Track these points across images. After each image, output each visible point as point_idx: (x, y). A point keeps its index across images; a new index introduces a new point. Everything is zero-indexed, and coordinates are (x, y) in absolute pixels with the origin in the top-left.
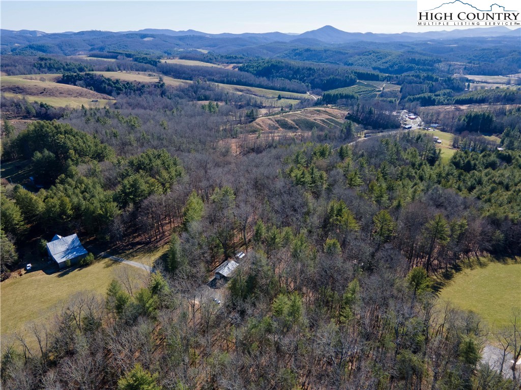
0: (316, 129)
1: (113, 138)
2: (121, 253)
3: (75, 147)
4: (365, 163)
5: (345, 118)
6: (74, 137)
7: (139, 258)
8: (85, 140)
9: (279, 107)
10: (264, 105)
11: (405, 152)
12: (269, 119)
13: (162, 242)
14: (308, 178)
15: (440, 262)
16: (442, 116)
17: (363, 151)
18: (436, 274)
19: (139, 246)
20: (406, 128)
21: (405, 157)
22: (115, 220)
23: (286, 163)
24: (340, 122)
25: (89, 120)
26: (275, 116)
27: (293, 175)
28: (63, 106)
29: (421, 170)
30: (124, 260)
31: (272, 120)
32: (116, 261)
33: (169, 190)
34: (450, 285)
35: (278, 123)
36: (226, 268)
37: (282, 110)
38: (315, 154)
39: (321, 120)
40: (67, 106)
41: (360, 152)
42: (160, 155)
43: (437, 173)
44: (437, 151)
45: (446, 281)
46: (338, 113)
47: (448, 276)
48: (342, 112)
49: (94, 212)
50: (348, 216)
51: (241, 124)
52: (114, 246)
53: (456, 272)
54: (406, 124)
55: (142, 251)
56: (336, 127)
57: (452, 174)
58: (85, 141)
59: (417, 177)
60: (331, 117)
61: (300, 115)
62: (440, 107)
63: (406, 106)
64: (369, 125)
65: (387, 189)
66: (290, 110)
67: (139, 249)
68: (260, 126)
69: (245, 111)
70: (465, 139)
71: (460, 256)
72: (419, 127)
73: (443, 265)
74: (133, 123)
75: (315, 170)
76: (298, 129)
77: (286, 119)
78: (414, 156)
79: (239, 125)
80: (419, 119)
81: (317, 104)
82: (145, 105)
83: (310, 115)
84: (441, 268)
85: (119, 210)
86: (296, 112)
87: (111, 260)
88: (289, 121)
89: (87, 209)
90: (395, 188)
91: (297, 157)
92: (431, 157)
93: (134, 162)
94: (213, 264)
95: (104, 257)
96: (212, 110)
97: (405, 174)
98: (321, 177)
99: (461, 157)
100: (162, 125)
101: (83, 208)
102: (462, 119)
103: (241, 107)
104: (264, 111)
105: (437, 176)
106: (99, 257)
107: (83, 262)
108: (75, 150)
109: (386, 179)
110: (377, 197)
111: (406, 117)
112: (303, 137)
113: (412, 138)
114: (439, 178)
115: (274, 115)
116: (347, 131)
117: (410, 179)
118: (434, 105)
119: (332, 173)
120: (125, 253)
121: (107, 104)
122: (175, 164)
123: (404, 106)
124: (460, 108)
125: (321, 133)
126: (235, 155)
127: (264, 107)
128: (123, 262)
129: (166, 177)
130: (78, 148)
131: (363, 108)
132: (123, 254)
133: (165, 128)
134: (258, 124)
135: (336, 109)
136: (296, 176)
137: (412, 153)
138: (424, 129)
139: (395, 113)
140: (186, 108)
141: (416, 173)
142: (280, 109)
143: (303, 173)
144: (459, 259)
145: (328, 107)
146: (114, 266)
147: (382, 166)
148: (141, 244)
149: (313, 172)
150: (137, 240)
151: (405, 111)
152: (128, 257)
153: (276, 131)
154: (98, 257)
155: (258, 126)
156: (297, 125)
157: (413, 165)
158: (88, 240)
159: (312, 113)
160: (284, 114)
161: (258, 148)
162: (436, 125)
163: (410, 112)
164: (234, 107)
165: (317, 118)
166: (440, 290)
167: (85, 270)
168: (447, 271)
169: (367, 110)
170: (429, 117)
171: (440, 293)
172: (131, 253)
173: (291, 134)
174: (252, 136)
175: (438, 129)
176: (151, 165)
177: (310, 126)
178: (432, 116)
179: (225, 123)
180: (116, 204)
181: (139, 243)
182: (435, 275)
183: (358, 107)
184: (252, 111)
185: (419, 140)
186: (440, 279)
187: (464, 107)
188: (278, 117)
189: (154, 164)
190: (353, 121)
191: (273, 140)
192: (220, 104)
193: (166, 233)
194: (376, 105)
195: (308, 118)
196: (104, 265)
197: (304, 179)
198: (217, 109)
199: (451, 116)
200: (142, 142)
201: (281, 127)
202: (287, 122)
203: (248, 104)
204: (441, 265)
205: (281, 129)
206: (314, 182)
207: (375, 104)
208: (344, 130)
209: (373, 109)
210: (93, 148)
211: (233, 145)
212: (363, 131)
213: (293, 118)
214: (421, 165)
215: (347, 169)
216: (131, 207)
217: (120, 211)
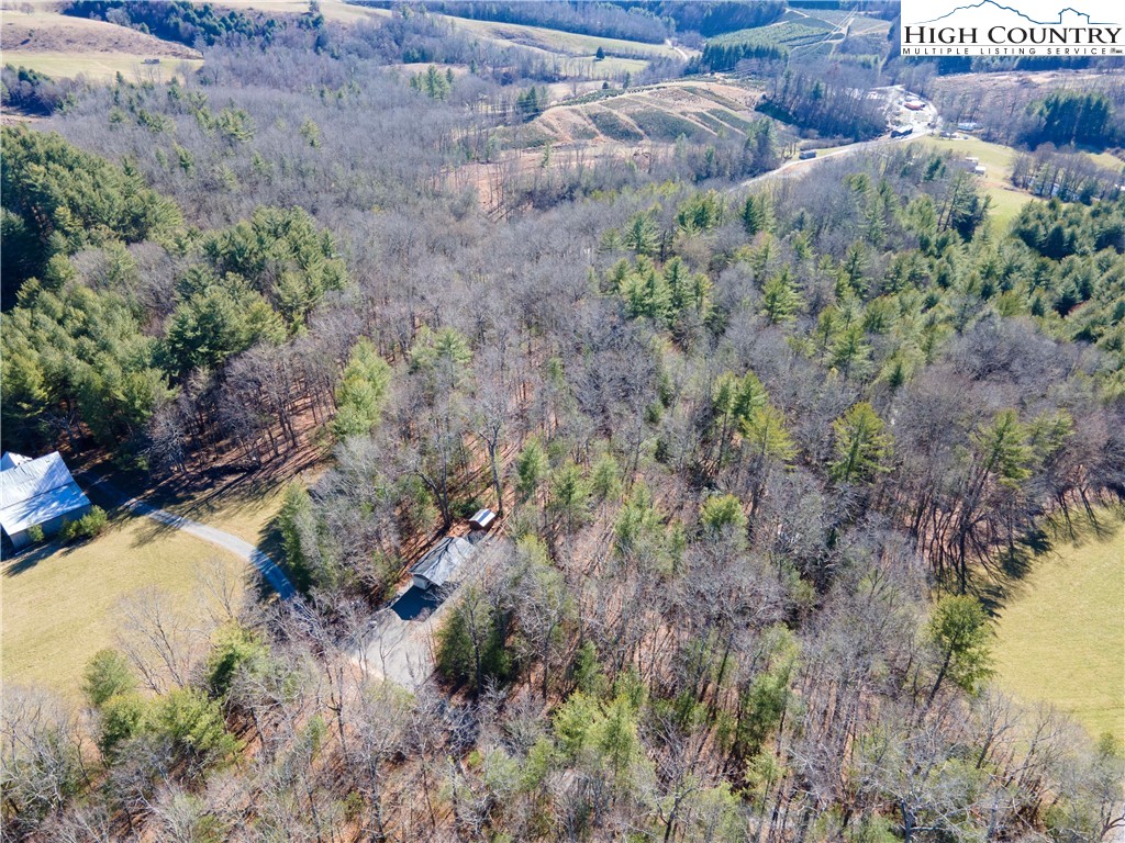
0: (685, 138)
1: (177, 170)
2: (182, 500)
3: (71, 199)
4: (806, 245)
5: (756, 110)
6: (71, 169)
7: (226, 517)
8: (98, 178)
9: (598, 80)
10: (563, 74)
11: (904, 208)
12: (574, 111)
13: (288, 466)
14: (663, 294)
15: (993, 524)
16: (987, 100)
17: (802, 209)
18: (985, 558)
19: (230, 479)
20: (900, 134)
21: (904, 223)
22: (161, 418)
23: (607, 249)
24: (742, 118)
25: (118, 120)
26: (588, 104)
27: (625, 286)
28: (72, 76)
29: (943, 259)
30: (186, 520)
31: (579, 115)
32: (165, 525)
33: (302, 328)
34: (1022, 594)
35: (595, 122)
36: (443, 561)
37: (605, 86)
38: (682, 219)
39: (697, 114)
40: (80, 76)
41: (796, 214)
42: (288, 223)
43: (984, 267)
44: (981, 202)
45: (1012, 583)
46: (737, 94)
47: (1015, 568)
48: (749, 93)
49: (105, 392)
50: (767, 421)
51: (506, 125)
52: (165, 478)
53: (1037, 553)
54: (898, 123)
55: (235, 493)
56: (733, 135)
57: (1019, 268)
58: (100, 181)
59: (934, 279)
60: (721, 107)
61: (649, 100)
62: (984, 76)
63: (902, 75)
64: (811, 126)
65: (866, 324)
66: (625, 86)
67: (228, 486)
68: (553, 129)
69: (517, 91)
70: (1046, 165)
71: (1044, 505)
72: (930, 131)
73: (1002, 533)
74: (232, 129)
75: (683, 270)
76: (641, 138)
77: (615, 112)
78: (926, 221)
79: (501, 127)
80: (931, 111)
81: (690, 71)
82: (276, 72)
83: (672, 101)
84: (996, 541)
85: (169, 388)
86: (638, 94)
87: (153, 521)
88: (622, 116)
89: (87, 384)
90: (885, 322)
91: (637, 229)
92: (965, 216)
93: (219, 246)
94: (412, 541)
95: (136, 513)
96: (437, 89)
97: (906, 273)
98: (697, 289)
99: (1040, 217)
100: (305, 134)
101: (76, 380)
102: (1037, 111)
103: (507, 80)
104: (560, 90)
105: (982, 272)
106: (122, 511)
107: (76, 530)
108: (74, 208)
109: (857, 286)
110: (841, 353)
111: (900, 103)
112: (653, 159)
113: (919, 165)
114: (987, 277)
115: (585, 102)
116: (759, 144)
117: (917, 285)
118: (967, 70)
119: (725, 275)
120: (192, 498)
121: (178, 71)
122: (326, 251)
123: (896, 74)
124: (1030, 81)
125: (696, 149)
126: (488, 208)
127: (564, 79)
128: (184, 529)
129: (298, 291)
130: (80, 202)
131: (799, 80)
132: (186, 503)
133: (312, 144)
134: (548, 125)
135: (733, 85)
136: (632, 291)
137: (920, 210)
138: (943, 135)
139: (874, 96)
140: (372, 84)
141: (931, 267)
142: (601, 83)
143: (650, 284)
144: (1040, 512)
145: (716, 81)
146: (159, 541)
147: (850, 254)
148: (237, 472)
149: (676, 277)
150: (228, 459)
151: (898, 87)
152: (196, 513)
153: (590, 142)
154: (118, 514)
155: (547, 131)
156: (640, 127)
157: (924, 245)
158: (99, 461)
159: (677, 95)
160: (610, 98)
161: (543, 193)
162: (972, 124)
163: (909, 89)
164: (491, 79)
165: (688, 109)
166: (996, 611)
167: (81, 552)
168: (1012, 549)
169: (808, 88)
170: (957, 105)
171: (999, 620)
172: (207, 500)
173: (623, 151)
174: (530, 158)
175: (975, 135)
176: (260, 255)
177: (671, 129)
178: (963, 100)
179: (465, 124)
180: (159, 372)
181: (228, 470)
182: (983, 563)
183: (788, 82)
184: (533, 91)
185: (938, 172)
186: (996, 577)
187: (1040, 78)
188: (596, 106)
189: (267, 253)
190: (774, 117)
191: (581, 168)
192: (458, 71)
193: (302, 437)
194: (831, 75)
195: (667, 110)
196: (132, 539)
197: (651, 300)
198: (448, 85)
199: (1010, 100)
200: (253, 180)
201: (602, 132)
202: (616, 119)
203: (525, 75)
204: (995, 532)
205: (602, 136)
206: (678, 301)
207: (829, 73)
208: (752, 141)
209: (823, 85)
210: (119, 202)
211: (483, 182)
212: (797, 141)
213: (630, 110)
214: (943, 244)
215: (762, 263)
216: (202, 377)
217: (172, 391)
